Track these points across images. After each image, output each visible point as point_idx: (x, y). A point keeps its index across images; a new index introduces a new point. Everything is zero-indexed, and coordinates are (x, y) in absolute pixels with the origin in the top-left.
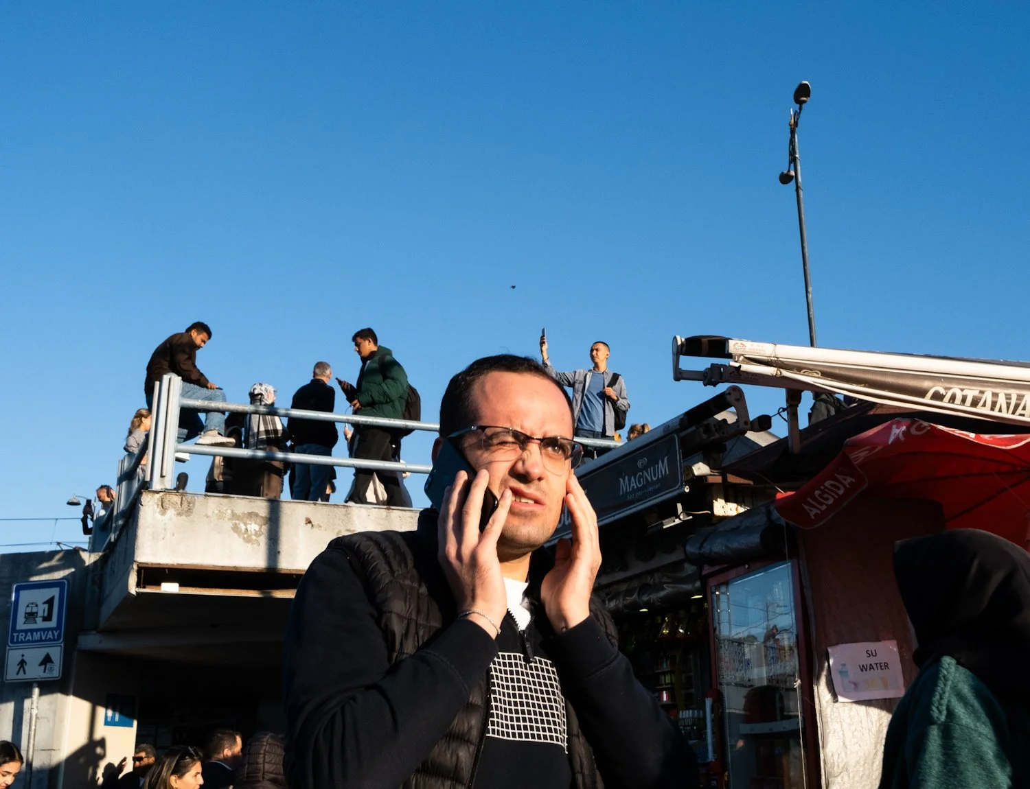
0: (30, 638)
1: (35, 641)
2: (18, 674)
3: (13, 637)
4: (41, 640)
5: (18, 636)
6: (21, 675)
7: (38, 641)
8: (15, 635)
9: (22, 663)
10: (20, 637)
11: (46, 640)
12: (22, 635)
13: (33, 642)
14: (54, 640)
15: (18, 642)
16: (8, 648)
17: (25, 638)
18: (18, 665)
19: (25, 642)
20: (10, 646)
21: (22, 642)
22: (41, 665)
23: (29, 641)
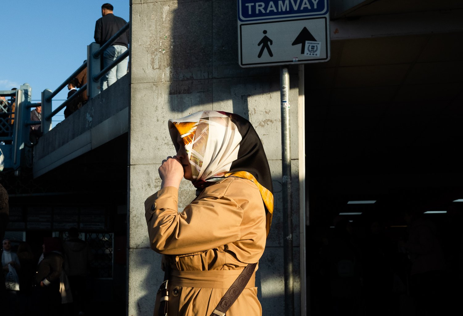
0: (274, 9)
1: (282, 13)
2: (260, 56)
3: (245, 9)
4: (291, 11)
5: (254, 8)
6: (266, 57)
7: (286, 12)
8: (250, 5)
9: (265, 42)
10: (257, 8)
11: (299, 11)
12: (260, 6)
13: (278, 13)
14: (313, 10)
15: (254, 14)
16: (239, 23)
17: (265, 9)
18: (259, 45)
19: (266, 14)
20: (241, 21)
21: (261, 14)
22: (295, 43)
23: (272, 13)
